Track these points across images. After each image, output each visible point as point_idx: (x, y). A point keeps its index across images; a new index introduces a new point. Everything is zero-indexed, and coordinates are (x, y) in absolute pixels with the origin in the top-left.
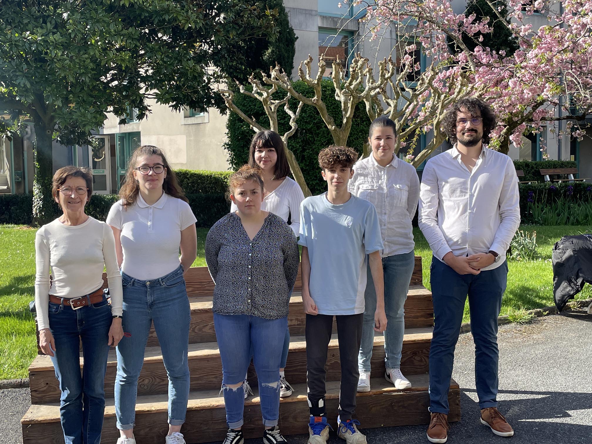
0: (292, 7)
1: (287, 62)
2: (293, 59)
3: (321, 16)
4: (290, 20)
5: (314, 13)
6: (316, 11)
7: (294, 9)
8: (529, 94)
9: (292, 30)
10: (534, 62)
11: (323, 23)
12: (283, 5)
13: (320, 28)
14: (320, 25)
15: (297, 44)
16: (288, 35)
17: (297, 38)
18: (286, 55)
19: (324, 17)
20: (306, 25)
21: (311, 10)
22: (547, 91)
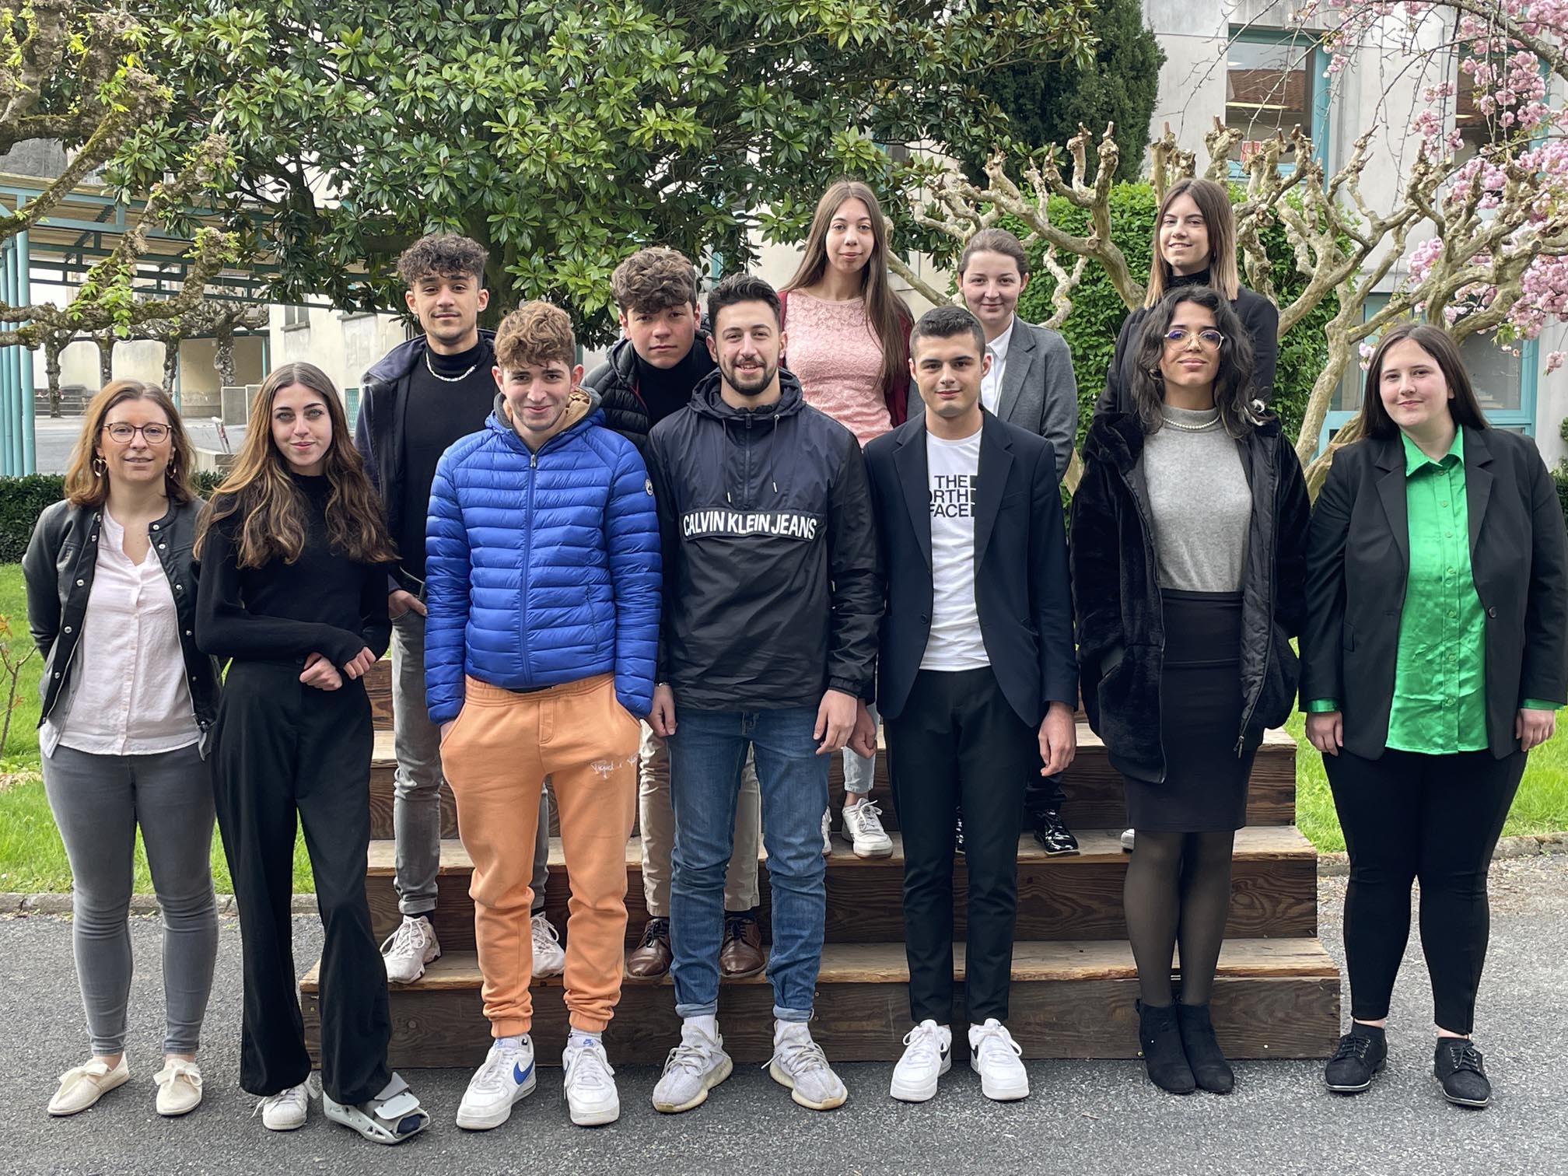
1: (1132, 126)
2: (1148, 117)
4: (1149, 9)
9: (1151, 36)
11: (1242, 13)
13: (1233, 29)
14: (1233, 19)
15: (1163, 74)
16: (1137, 51)
17: (1165, 59)
18: (1129, 104)
20: (1194, 20)
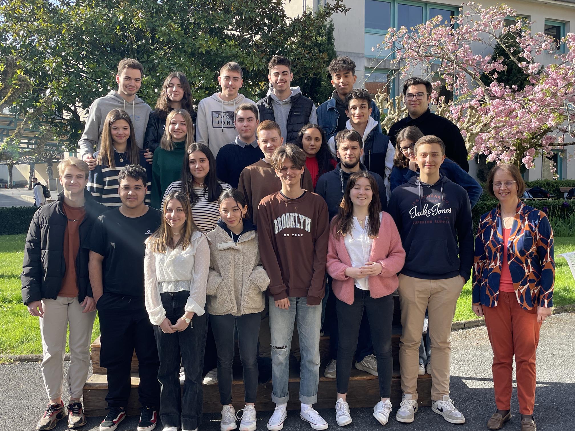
0: (342, 51)
3: (367, 58)
5: (361, 55)
6: (363, 54)
7: (344, 52)
8: (536, 123)
10: (539, 95)
11: (369, 63)
12: (335, 50)
13: (366, 68)
14: (366, 65)
19: (370, 59)
21: (359, 54)
22: (551, 121)
